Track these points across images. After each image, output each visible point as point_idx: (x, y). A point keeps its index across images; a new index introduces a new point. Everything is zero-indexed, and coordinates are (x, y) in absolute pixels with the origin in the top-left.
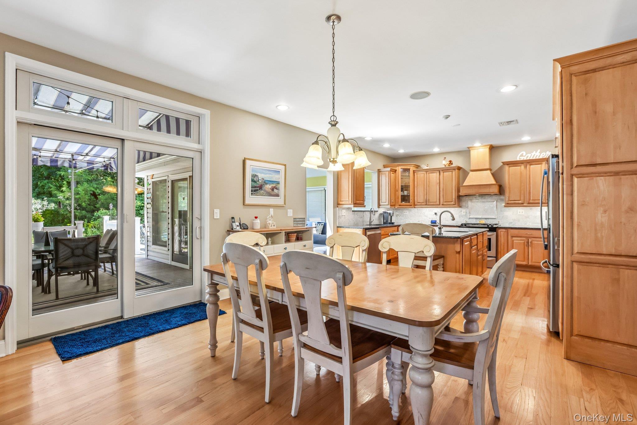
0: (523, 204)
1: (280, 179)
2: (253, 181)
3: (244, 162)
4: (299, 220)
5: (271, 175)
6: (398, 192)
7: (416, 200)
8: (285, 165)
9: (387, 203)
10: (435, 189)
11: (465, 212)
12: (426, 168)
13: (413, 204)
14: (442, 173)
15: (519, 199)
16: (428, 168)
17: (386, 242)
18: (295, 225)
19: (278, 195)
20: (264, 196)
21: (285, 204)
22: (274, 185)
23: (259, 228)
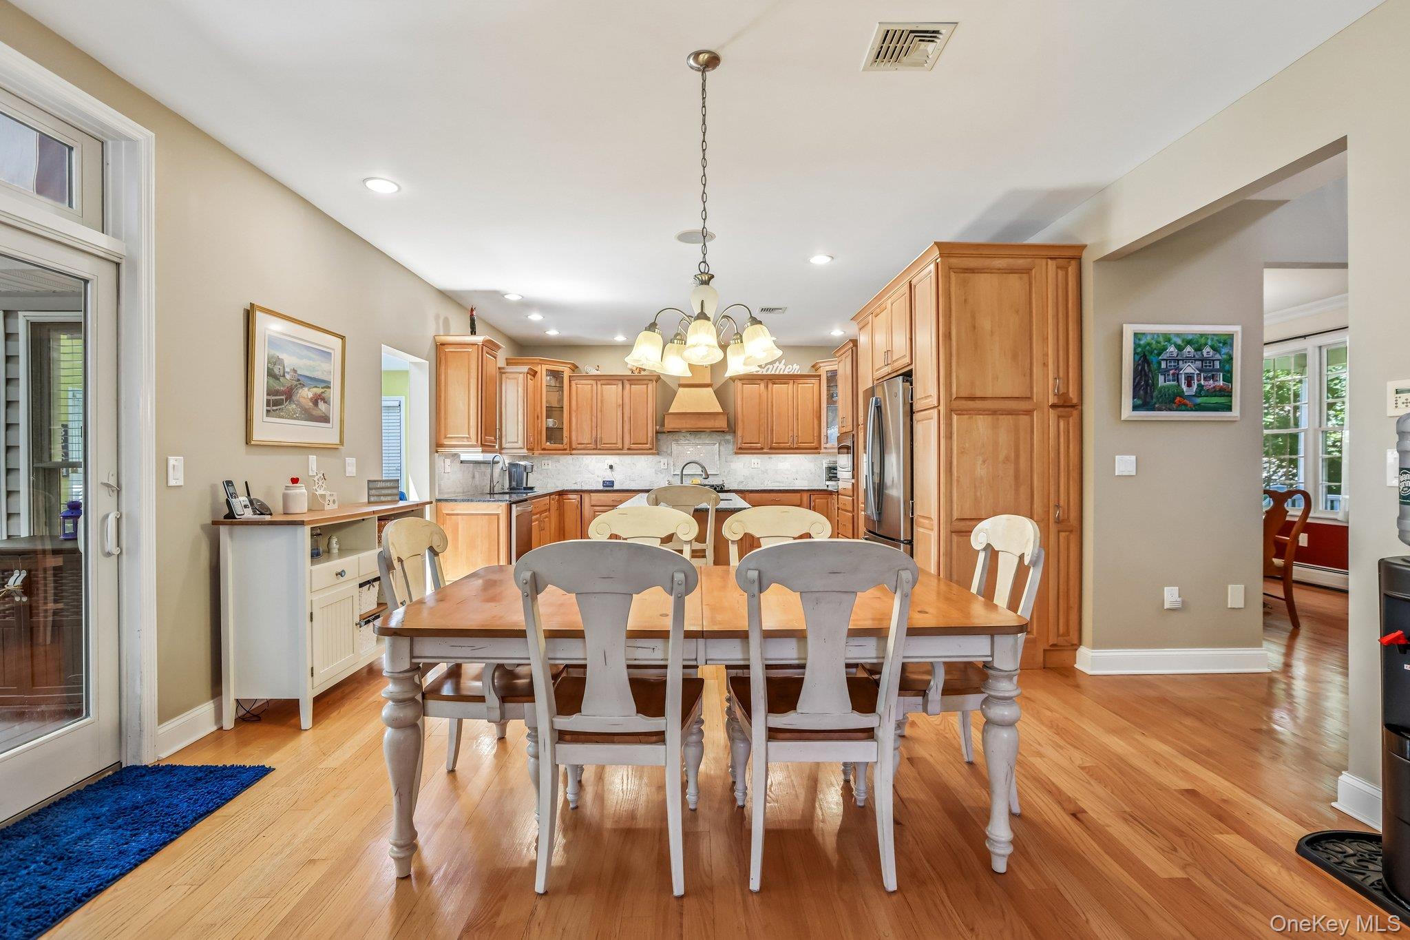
0: (762, 449)
1: (332, 373)
2: (271, 374)
3: (249, 316)
4: (383, 485)
5: (311, 363)
6: (540, 421)
7: (574, 438)
8: (343, 338)
9: (520, 444)
10: (613, 417)
11: (666, 464)
12: (594, 374)
13: (568, 449)
14: (627, 386)
15: (757, 441)
16: (598, 373)
17: (737, 521)
18: (372, 499)
19: (325, 419)
20: (297, 418)
21: (342, 442)
22: (319, 391)
23: (305, 510)
